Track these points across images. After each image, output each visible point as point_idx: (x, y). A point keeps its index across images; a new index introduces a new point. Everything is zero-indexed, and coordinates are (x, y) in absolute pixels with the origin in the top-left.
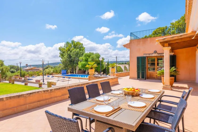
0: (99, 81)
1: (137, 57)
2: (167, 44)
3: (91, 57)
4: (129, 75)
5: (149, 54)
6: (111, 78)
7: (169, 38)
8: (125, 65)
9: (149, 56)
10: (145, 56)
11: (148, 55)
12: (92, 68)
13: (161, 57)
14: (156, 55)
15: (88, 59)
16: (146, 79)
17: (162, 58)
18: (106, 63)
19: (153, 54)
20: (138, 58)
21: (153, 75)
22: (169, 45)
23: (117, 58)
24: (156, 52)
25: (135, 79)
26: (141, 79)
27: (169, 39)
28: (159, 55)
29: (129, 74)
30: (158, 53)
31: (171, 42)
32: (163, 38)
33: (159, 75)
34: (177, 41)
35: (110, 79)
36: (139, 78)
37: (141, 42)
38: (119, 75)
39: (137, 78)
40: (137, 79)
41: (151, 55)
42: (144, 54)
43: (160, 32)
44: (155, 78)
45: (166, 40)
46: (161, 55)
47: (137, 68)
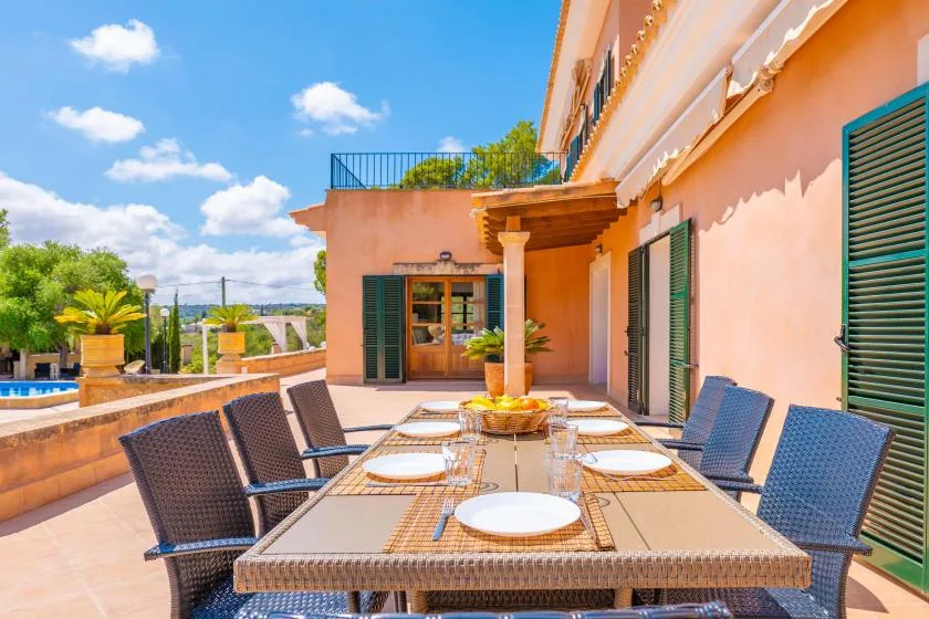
0: (181, 399)
1: (364, 277)
2: (518, 219)
3: (57, 269)
4: (324, 366)
5: (419, 265)
6: (247, 382)
7: (522, 193)
8: (290, 319)
9: (421, 272)
10: (400, 271)
11: (414, 271)
12: (103, 330)
13: (468, 280)
14: (448, 269)
15: (34, 282)
16: (404, 381)
17: (472, 284)
18: (165, 313)
19: (434, 264)
20: (369, 282)
21: (433, 361)
22: (525, 225)
23: (226, 283)
24: (447, 256)
25: (355, 385)
26: (384, 384)
27: (525, 200)
28: (462, 272)
29: (324, 359)
30: (456, 264)
31: (531, 214)
32: (501, 193)
33: (475, 357)
34: (552, 212)
35: (240, 384)
36: (375, 376)
37: (385, 208)
38: (264, 368)
39: (362, 379)
40: (366, 383)
41: (426, 271)
42: (395, 264)
43: (439, 177)
44: (442, 373)
45: (512, 201)
46: (470, 272)
47: (365, 329)
